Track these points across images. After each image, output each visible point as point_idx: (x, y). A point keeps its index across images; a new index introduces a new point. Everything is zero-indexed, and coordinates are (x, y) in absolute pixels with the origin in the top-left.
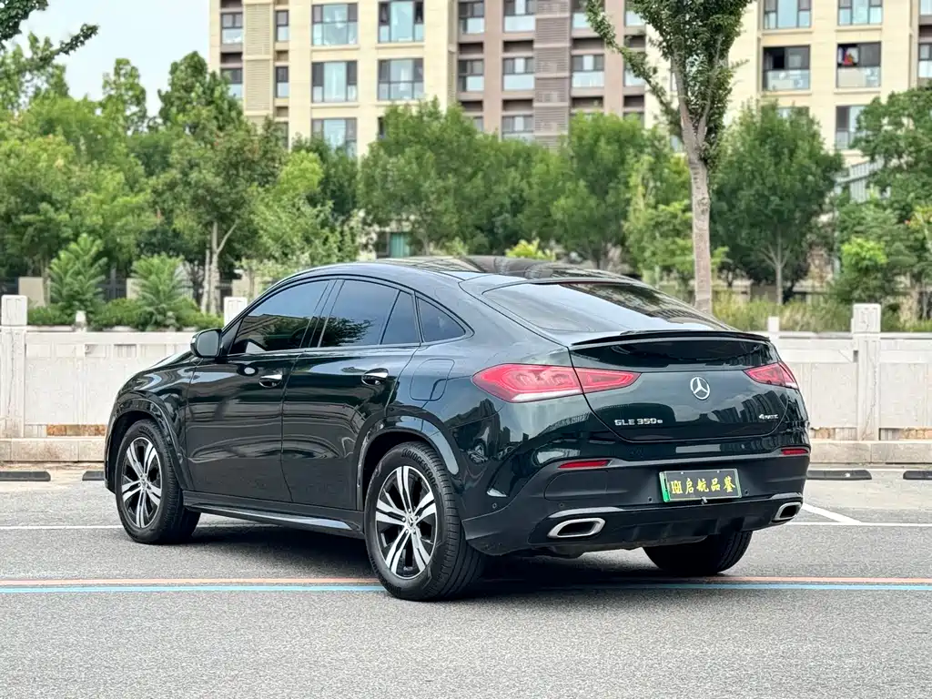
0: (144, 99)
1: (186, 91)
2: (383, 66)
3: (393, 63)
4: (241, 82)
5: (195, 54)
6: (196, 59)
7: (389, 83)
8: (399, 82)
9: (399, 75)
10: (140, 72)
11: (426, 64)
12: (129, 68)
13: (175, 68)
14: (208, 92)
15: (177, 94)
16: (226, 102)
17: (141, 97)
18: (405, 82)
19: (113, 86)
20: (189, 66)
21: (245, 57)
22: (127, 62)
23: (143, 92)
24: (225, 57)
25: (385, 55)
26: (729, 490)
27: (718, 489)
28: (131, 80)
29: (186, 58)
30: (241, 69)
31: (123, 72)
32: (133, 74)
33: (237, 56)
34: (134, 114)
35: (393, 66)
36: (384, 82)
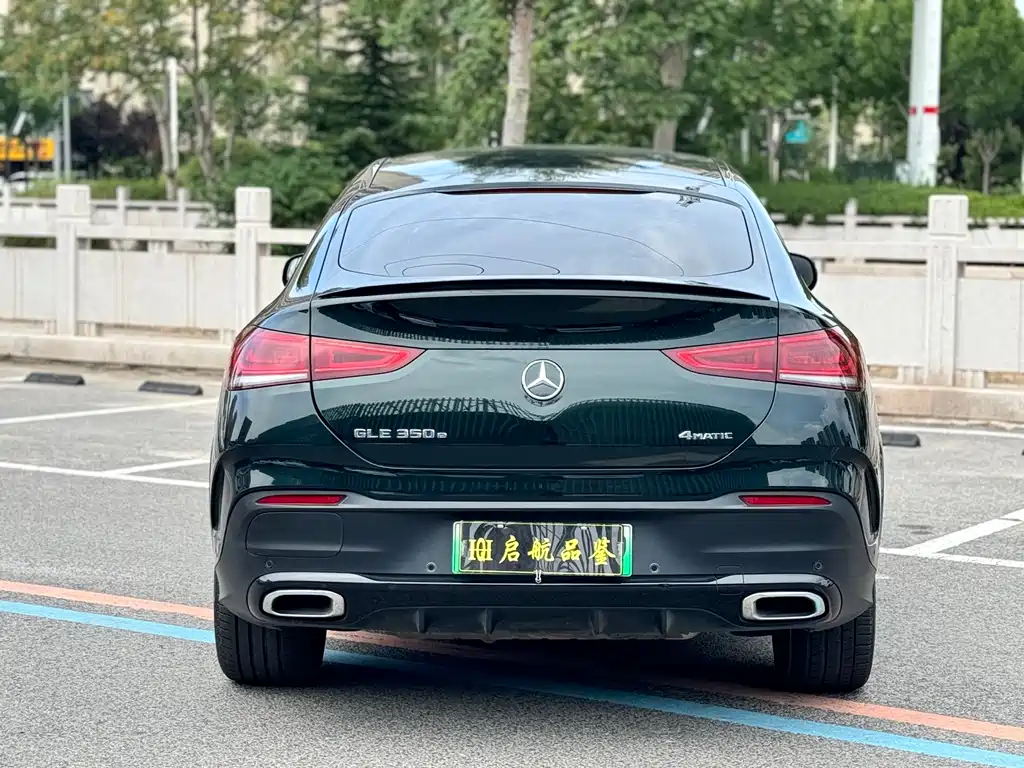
26: (601, 562)
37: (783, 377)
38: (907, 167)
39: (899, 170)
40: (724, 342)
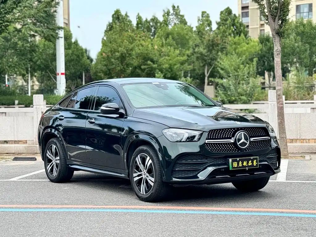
0: (211, 24)
1: (225, 21)
2: (298, 7)
3: (301, 6)
4: (248, 17)
5: (228, 8)
6: (228, 10)
7: (300, 13)
8: (304, 13)
9: (304, 10)
10: (210, 15)
11: (313, 5)
12: (206, 14)
13: (222, 13)
14: (233, 21)
15: (222, 22)
16: (239, 24)
17: (210, 24)
18: (306, 12)
19: (201, 21)
20: (226, 12)
21: (250, 8)
22: (206, 12)
23: (211, 22)
24: (243, 8)
25: (298, 3)
28: (207, 19)
29: (225, 10)
30: (248, 12)
31: (204, 16)
32: (208, 16)
33: (247, 7)
34: (208, 30)
35: (302, 7)
36: (298, 13)
38: (57, 90)
39: (55, 92)
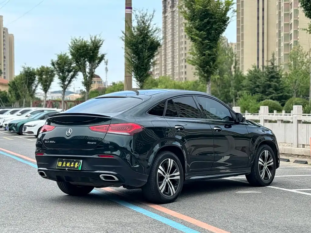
26: (76, 167)
27: (73, 166)
37: (108, 132)
40: (103, 125)
